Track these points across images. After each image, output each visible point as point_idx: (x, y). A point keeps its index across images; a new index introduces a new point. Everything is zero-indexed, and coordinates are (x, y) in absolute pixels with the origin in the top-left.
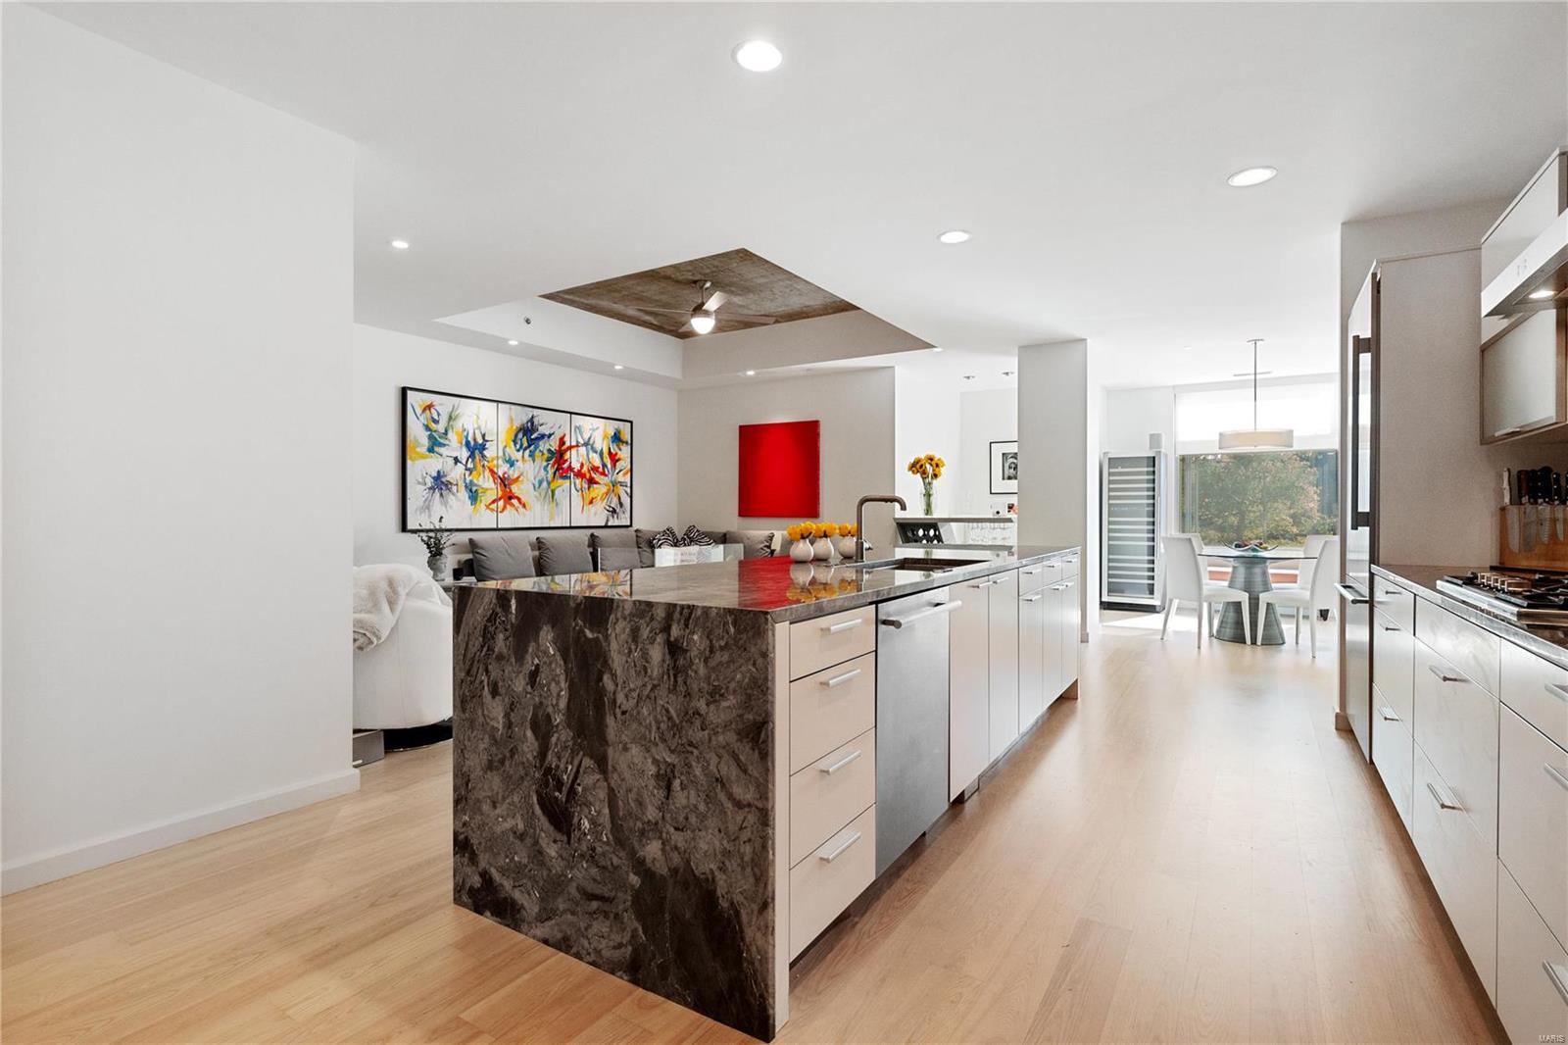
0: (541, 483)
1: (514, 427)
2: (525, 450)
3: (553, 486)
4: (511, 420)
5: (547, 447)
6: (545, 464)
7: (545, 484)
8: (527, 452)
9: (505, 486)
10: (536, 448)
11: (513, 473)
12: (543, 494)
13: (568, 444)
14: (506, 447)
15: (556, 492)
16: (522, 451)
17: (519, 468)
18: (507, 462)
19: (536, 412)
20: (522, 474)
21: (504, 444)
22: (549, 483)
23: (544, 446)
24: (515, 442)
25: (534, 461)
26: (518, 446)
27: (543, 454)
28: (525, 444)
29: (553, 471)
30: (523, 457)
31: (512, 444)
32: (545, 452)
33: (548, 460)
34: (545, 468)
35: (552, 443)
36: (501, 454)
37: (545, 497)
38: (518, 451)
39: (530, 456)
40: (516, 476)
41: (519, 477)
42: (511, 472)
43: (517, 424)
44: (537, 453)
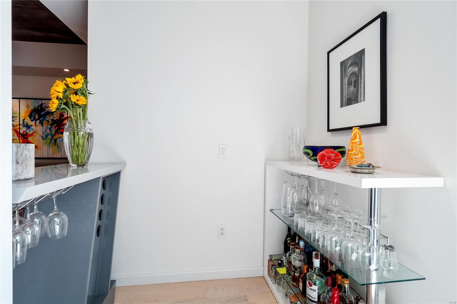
0: (47, 136)
1: (30, 110)
2: (37, 120)
3: (55, 137)
4: (28, 107)
5: (51, 118)
6: (49, 126)
7: (50, 137)
8: (38, 122)
9: (24, 138)
10: (43, 120)
11: (30, 132)
12: (49, 141)
13: (66, 116)
14: (24, 119)
15: (58, 141)
16: (34, 122)
17: (33, 129)
18: (26, 127)
19: (44, 102)
20: (35, 132)
21: (23, 118)
22: (53, 136)
23: (49, 118)
24: (30, 117)
25: (42, 125)
26: (32, 119)
27: (48, 122)
28: (37, 117)
29: (55, 130)
30: (36, 124)
31: (28, 118)
32: (50, 121)
33: (51, 124)
34: (50, 129)
35: (54, 116)
36: (21, 122)
37: (50, 143)
38: (32, 121)
39: (40, 123)
40: (31, 132)
41: (33, 134)
42: (28, 131)
43: (31, 108)
44: (45, 122)
